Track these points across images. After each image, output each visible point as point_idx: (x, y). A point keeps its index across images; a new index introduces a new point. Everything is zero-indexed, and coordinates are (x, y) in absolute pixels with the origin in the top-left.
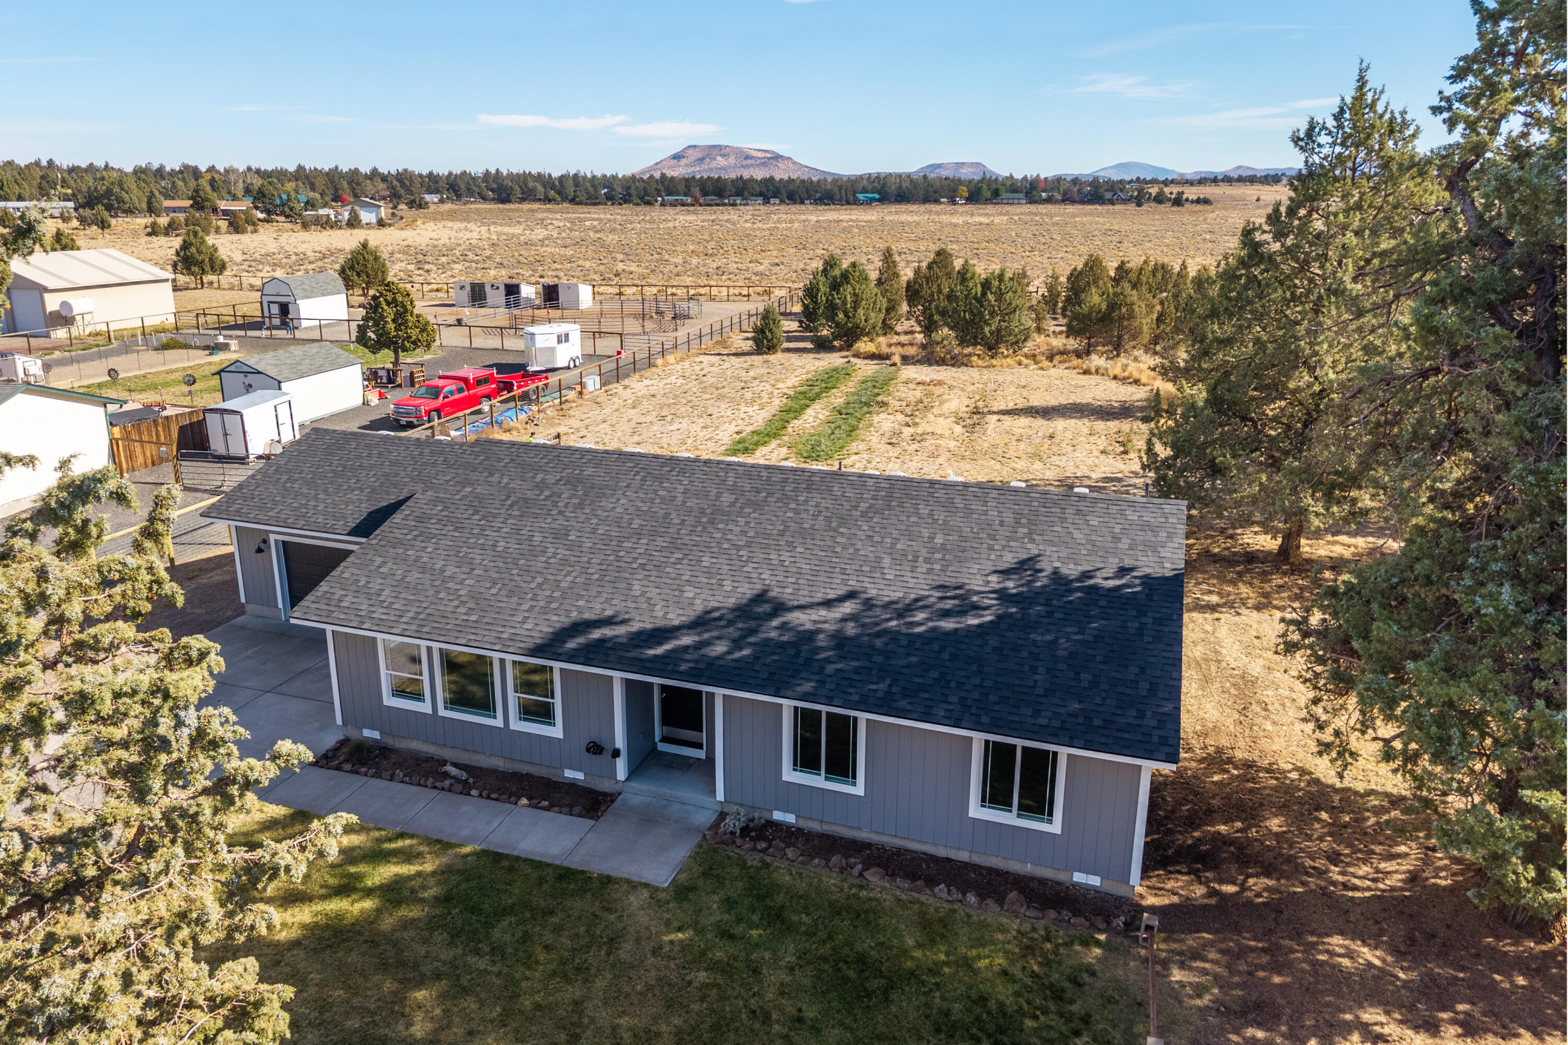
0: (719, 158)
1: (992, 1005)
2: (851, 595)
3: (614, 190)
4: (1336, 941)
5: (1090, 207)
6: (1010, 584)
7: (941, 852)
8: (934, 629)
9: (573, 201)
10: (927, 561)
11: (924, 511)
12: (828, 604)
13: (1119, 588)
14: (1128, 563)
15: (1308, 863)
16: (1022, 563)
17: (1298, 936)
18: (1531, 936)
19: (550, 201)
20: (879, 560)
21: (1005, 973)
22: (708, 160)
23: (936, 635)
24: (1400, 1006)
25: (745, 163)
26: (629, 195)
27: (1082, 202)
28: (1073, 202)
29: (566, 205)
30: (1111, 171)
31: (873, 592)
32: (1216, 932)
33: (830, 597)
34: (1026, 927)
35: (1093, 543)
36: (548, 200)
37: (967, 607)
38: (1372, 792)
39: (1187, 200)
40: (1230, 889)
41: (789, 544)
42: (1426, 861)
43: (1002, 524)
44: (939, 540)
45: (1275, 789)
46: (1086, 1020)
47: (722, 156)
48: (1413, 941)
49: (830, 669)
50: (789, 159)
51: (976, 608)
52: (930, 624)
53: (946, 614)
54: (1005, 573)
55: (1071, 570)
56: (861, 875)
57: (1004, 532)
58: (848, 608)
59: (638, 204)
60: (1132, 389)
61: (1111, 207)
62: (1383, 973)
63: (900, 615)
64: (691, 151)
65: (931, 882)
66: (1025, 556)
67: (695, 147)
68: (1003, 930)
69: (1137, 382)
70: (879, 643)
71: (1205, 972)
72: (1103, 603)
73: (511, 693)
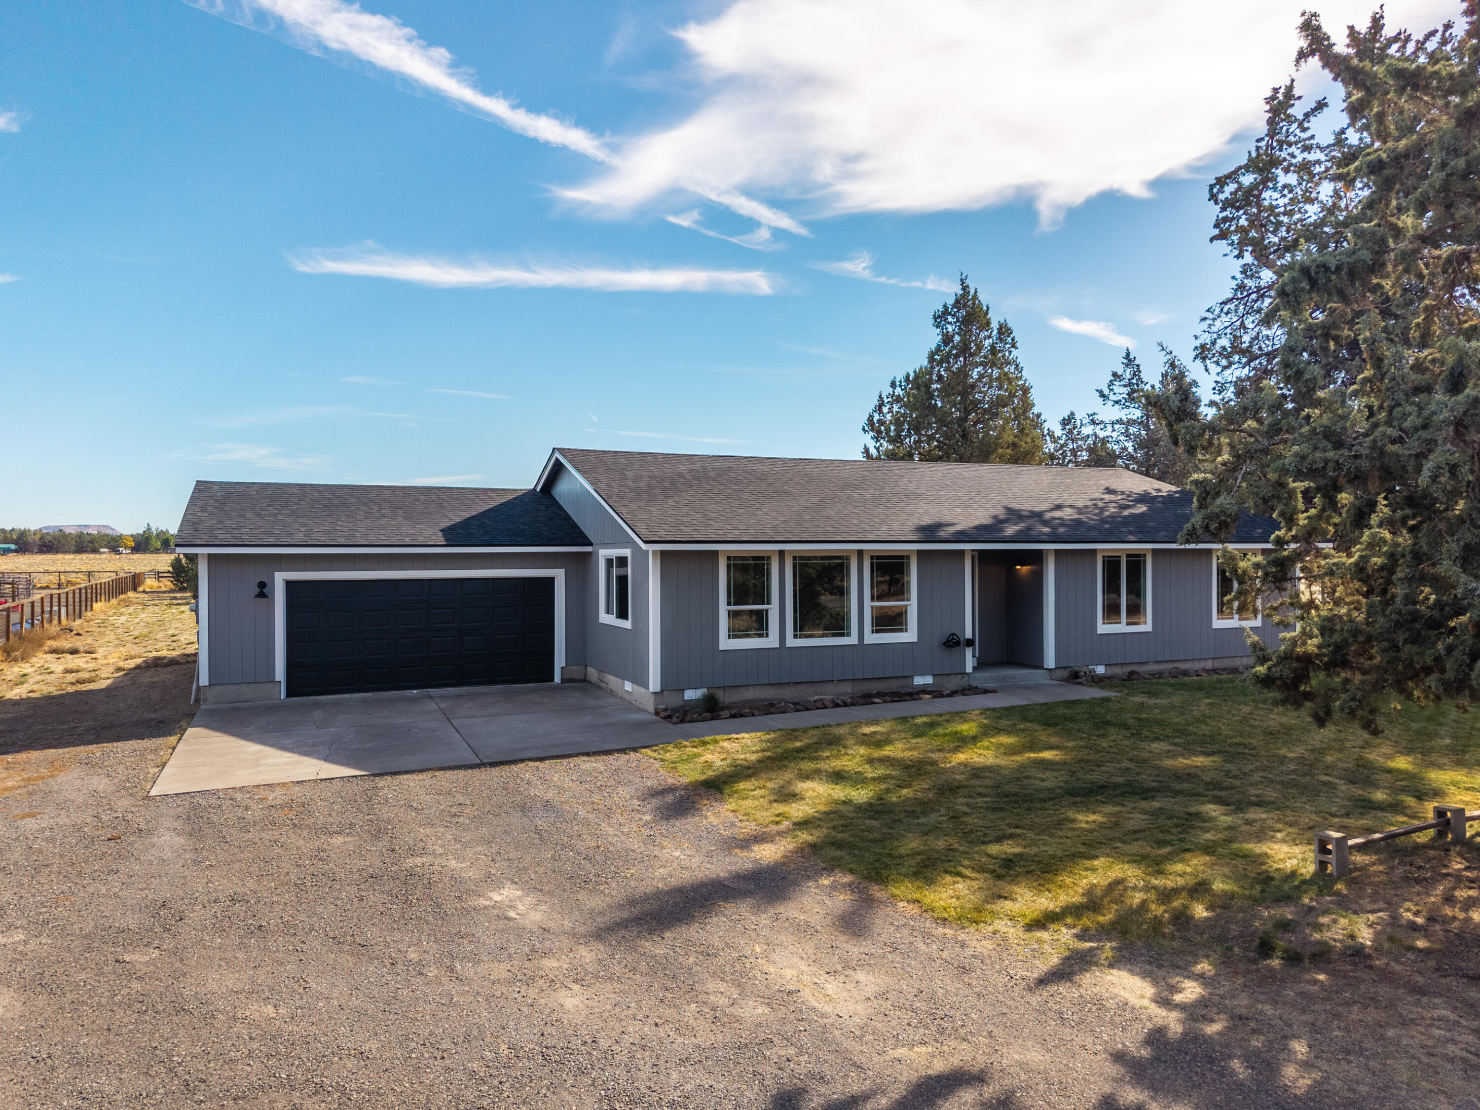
7: (1196, 666)
8: (1132, 513)
73: (868, 604)
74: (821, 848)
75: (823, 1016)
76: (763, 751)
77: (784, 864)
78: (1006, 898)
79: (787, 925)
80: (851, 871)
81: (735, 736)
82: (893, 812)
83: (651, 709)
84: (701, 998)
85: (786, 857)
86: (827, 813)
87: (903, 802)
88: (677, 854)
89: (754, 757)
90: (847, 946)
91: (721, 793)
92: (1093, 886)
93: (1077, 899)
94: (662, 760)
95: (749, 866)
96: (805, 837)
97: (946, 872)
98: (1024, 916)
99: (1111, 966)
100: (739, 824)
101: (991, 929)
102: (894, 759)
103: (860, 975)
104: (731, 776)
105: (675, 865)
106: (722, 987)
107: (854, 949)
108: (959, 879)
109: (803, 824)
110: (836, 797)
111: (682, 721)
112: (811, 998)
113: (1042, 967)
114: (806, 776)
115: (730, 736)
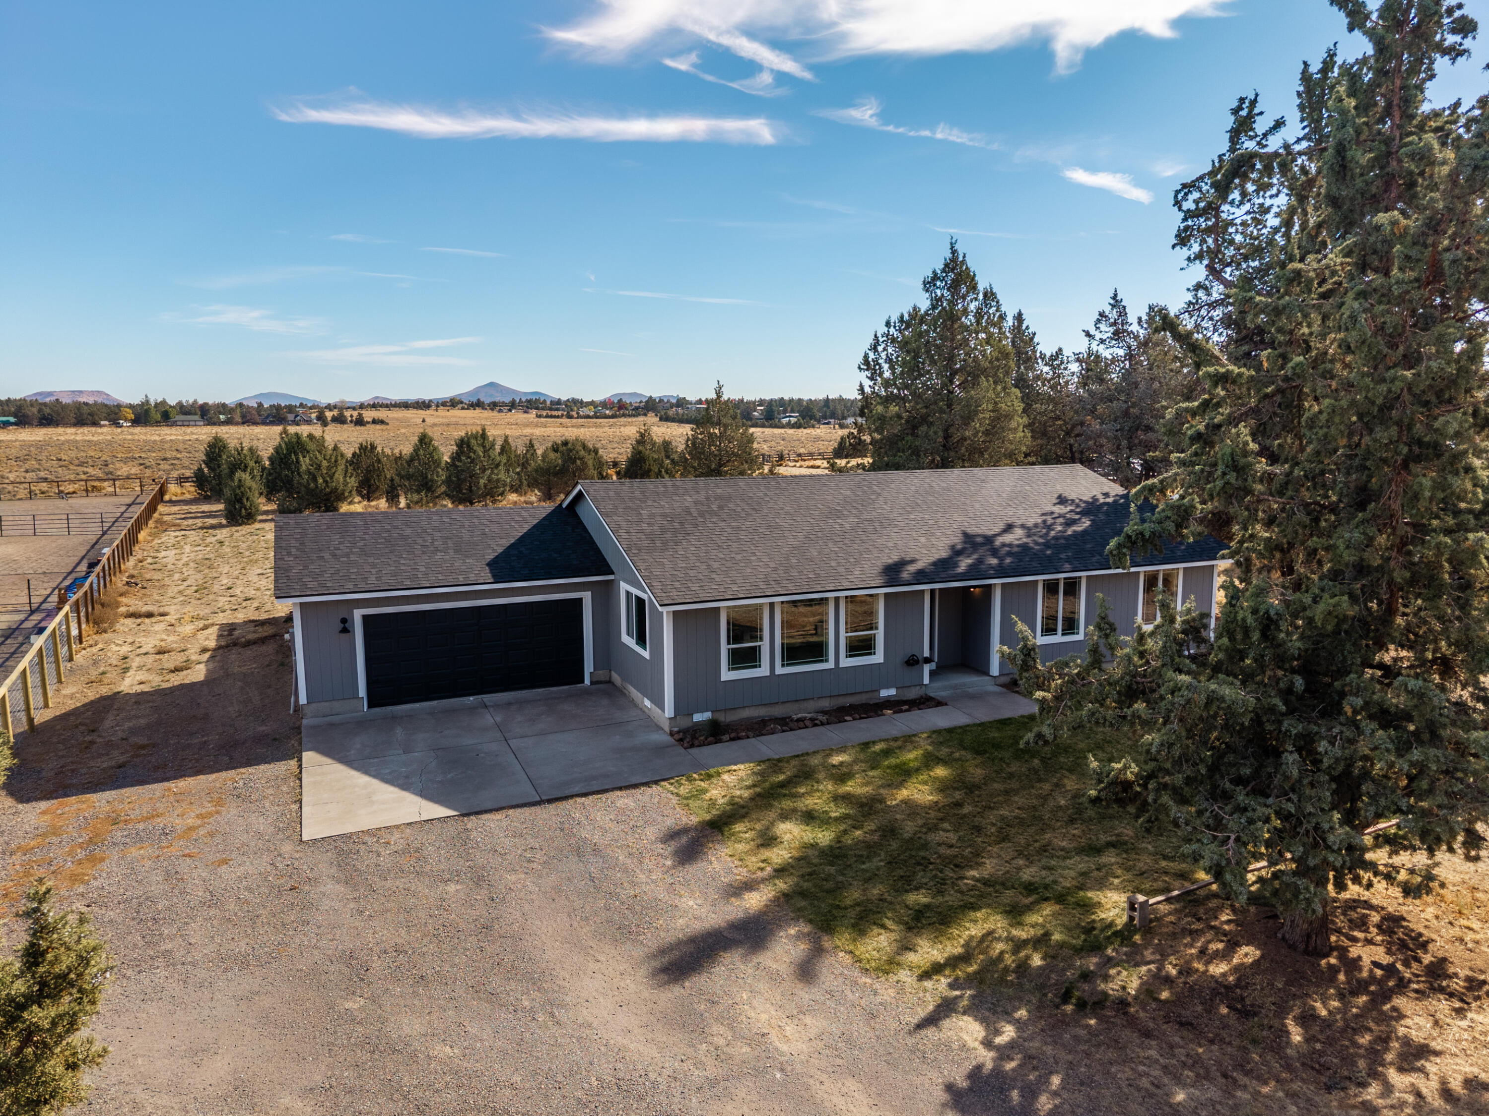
12: (1006, 531)
14: (1101, 491)
23: (1080, 534)
27: (264, 423)
28: (255, 423)
33: (1001, 527)
39: (366, 421)
49: (1062, 556)
66: (1056, 495)
70: (1062, 542)
73: (843, 635)
74: (792, 898)
75: (782, 1054)
76: (754, 786)
77: (765, 913)
78: (910, 950)
79: (764, 973)
80: (810, 921)
81: (734, 767)
82: (845, 856)
83: (667, 729)
84: (709, 1039)
85: (766, 906)
86: (799, 859)
87: (856, 844)
88: (691, 903)
89: (746, 794)
90: (802, 994)
91: (723, 835)
92: (972, 937)
93: (958, 950)
94: (677, 795)
95: (741, 915)
96: (782, 885)
97: (875, 924)
98: (920, 967)
99: (964, 1013)
100: (735, 871)
101: (895, 978)
102: (853, 796)
103: (808, 1020)
104: (729, 817)
105: (690, 915)
106: (722, 1029)
107: (805, 994)
108: (883, 931)
109: (781, 871)
110: (806, 839)
111: (692, 746)
112: (776, 1039)
113: (922, 1013)
114: (785, 816)
115: (729, 768)
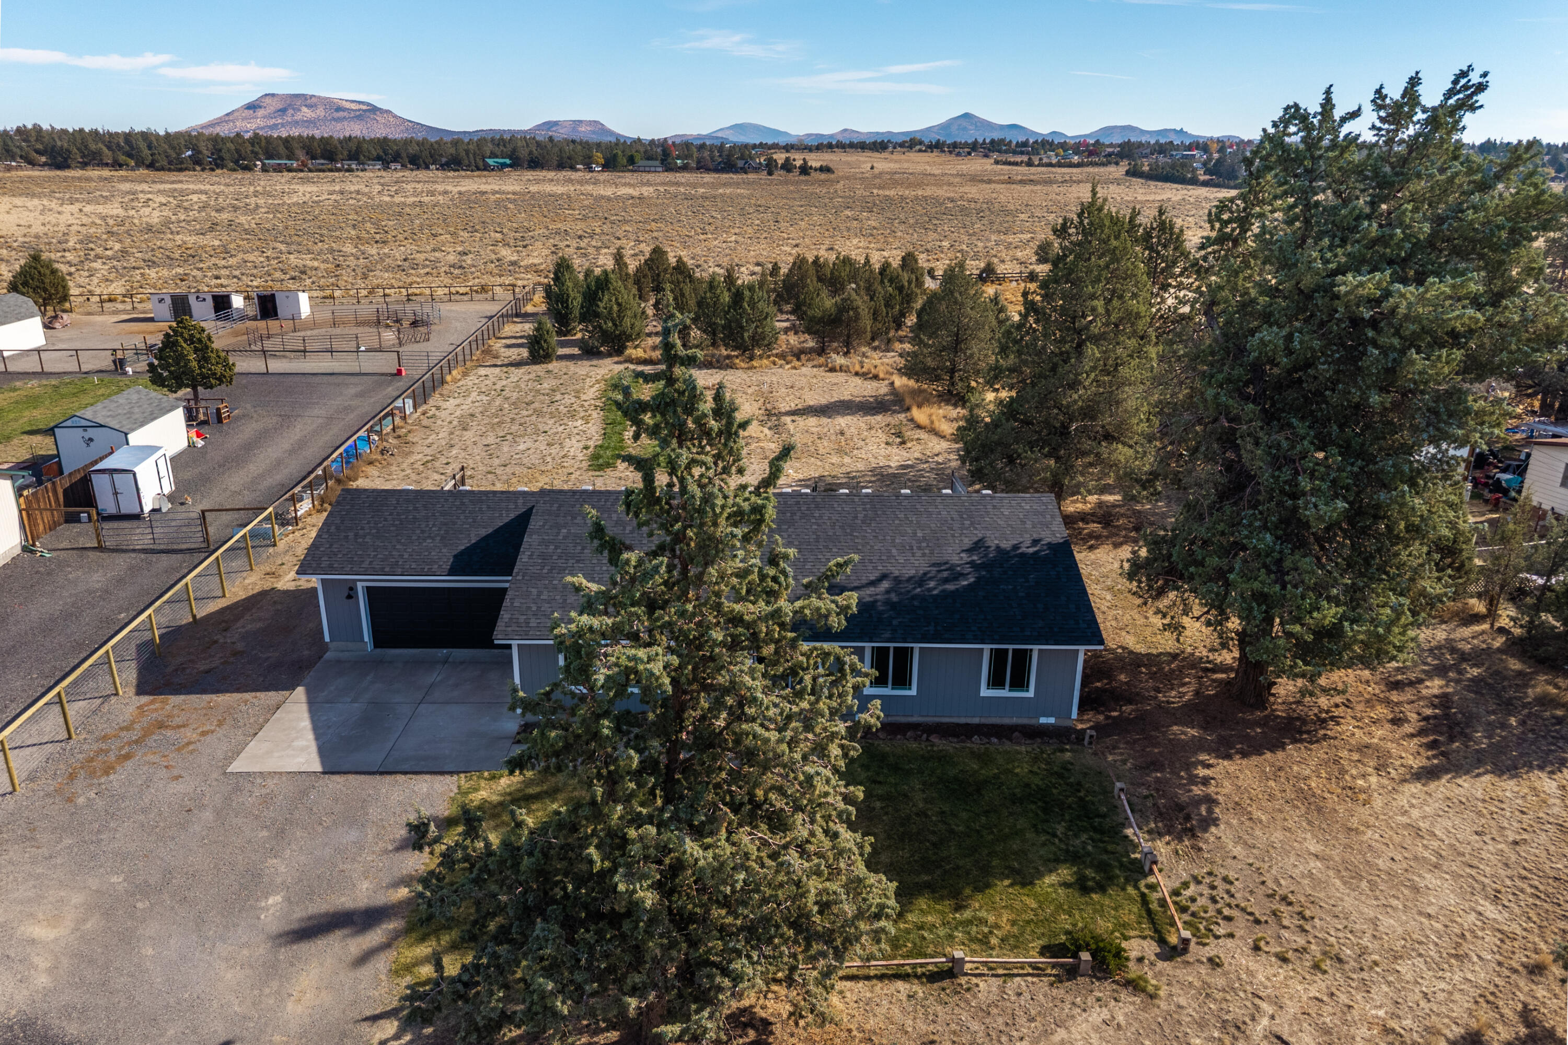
0: (304, 109)
1: (1033, 786)
2: (884, 577)
3: (200, 152)
4: (1175, 728)
5: (725, 176)
6: (975, 558)
7: (963, 720)
8: (943, 591)
9: (151, 166)
10: (919, 548)
11: (901, 516)
12: (873, 583)
13: (1036, 553)
14: (1035, 536)
15: (1147, 694)
16: (976, 543)
17: (1157, 729)
18: (1257, 709)
19: (121, 166)
20: (889, 551)
21: (1031, 772)
22: (290, 111)
23: (945, 595)
24: (1214, 751)
25: (336, 115)
26: (222, 159)
27: (716, 170)
28: (708, 170)
29: (143, 171)
30: (728, 132)
31: (897, 573)
32: (1119, 735)
33: (872, 578)
34: (1029, 749)
35: (1011, 526)
36: (117, 165)
37: (957, 576)
38: (1161, 653)
39: (811, 167)
40: (1115, 714)
41: (826, 547)
42: (1200, 684)
43: (952, 519)
44: (920, 534)
45: (1114, 659)
46: (1079, 784)
47: (309, 106)
48: (1208, 723)
49: (895, 622)
50: (388, 112)
51: (962, 575)
52: (941, 588)
53: (946, 581)
54: (969, 551)
55: (1006, 545)
56: (927, 740)
57: (956, 525)
58: (885, 585)
59: (234, 170)
60: (875, 384)
61: (745, 176)
62: (1200, 739)
63: (920, 586)
64: (268, 100)
65: (969, 737)
66: (976, 539)
67: (273, 95)
68: (1020, 753)
69: (876, 377)
70: (916, 603)
71: (1122, 754)
72: (1032, 562)
77: (394, 907)
79: (341, 953)
84: (264, 988)
85: (402, 901)
94: (460, 788)
97: (437, 937)
98: (419, 978)
101: (399, 981)
103: (324, 994)
108: (435, 944)
112: (292, 1001)
113: (379, 1011)
